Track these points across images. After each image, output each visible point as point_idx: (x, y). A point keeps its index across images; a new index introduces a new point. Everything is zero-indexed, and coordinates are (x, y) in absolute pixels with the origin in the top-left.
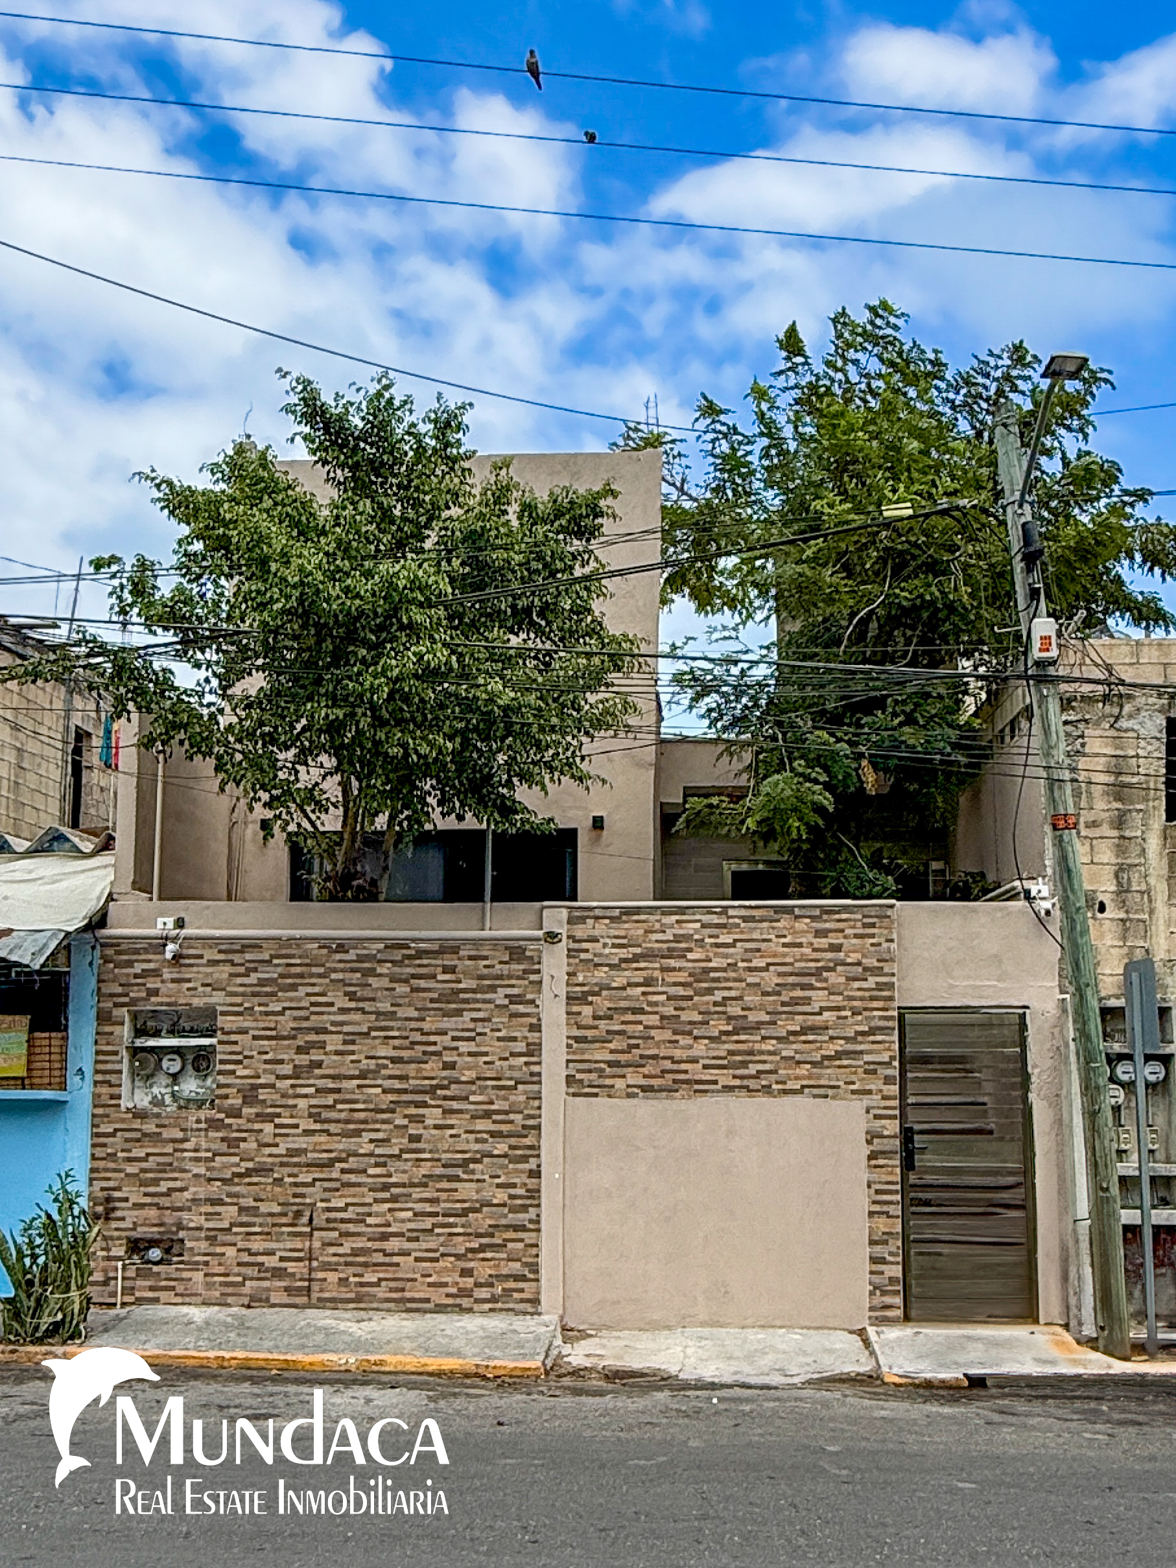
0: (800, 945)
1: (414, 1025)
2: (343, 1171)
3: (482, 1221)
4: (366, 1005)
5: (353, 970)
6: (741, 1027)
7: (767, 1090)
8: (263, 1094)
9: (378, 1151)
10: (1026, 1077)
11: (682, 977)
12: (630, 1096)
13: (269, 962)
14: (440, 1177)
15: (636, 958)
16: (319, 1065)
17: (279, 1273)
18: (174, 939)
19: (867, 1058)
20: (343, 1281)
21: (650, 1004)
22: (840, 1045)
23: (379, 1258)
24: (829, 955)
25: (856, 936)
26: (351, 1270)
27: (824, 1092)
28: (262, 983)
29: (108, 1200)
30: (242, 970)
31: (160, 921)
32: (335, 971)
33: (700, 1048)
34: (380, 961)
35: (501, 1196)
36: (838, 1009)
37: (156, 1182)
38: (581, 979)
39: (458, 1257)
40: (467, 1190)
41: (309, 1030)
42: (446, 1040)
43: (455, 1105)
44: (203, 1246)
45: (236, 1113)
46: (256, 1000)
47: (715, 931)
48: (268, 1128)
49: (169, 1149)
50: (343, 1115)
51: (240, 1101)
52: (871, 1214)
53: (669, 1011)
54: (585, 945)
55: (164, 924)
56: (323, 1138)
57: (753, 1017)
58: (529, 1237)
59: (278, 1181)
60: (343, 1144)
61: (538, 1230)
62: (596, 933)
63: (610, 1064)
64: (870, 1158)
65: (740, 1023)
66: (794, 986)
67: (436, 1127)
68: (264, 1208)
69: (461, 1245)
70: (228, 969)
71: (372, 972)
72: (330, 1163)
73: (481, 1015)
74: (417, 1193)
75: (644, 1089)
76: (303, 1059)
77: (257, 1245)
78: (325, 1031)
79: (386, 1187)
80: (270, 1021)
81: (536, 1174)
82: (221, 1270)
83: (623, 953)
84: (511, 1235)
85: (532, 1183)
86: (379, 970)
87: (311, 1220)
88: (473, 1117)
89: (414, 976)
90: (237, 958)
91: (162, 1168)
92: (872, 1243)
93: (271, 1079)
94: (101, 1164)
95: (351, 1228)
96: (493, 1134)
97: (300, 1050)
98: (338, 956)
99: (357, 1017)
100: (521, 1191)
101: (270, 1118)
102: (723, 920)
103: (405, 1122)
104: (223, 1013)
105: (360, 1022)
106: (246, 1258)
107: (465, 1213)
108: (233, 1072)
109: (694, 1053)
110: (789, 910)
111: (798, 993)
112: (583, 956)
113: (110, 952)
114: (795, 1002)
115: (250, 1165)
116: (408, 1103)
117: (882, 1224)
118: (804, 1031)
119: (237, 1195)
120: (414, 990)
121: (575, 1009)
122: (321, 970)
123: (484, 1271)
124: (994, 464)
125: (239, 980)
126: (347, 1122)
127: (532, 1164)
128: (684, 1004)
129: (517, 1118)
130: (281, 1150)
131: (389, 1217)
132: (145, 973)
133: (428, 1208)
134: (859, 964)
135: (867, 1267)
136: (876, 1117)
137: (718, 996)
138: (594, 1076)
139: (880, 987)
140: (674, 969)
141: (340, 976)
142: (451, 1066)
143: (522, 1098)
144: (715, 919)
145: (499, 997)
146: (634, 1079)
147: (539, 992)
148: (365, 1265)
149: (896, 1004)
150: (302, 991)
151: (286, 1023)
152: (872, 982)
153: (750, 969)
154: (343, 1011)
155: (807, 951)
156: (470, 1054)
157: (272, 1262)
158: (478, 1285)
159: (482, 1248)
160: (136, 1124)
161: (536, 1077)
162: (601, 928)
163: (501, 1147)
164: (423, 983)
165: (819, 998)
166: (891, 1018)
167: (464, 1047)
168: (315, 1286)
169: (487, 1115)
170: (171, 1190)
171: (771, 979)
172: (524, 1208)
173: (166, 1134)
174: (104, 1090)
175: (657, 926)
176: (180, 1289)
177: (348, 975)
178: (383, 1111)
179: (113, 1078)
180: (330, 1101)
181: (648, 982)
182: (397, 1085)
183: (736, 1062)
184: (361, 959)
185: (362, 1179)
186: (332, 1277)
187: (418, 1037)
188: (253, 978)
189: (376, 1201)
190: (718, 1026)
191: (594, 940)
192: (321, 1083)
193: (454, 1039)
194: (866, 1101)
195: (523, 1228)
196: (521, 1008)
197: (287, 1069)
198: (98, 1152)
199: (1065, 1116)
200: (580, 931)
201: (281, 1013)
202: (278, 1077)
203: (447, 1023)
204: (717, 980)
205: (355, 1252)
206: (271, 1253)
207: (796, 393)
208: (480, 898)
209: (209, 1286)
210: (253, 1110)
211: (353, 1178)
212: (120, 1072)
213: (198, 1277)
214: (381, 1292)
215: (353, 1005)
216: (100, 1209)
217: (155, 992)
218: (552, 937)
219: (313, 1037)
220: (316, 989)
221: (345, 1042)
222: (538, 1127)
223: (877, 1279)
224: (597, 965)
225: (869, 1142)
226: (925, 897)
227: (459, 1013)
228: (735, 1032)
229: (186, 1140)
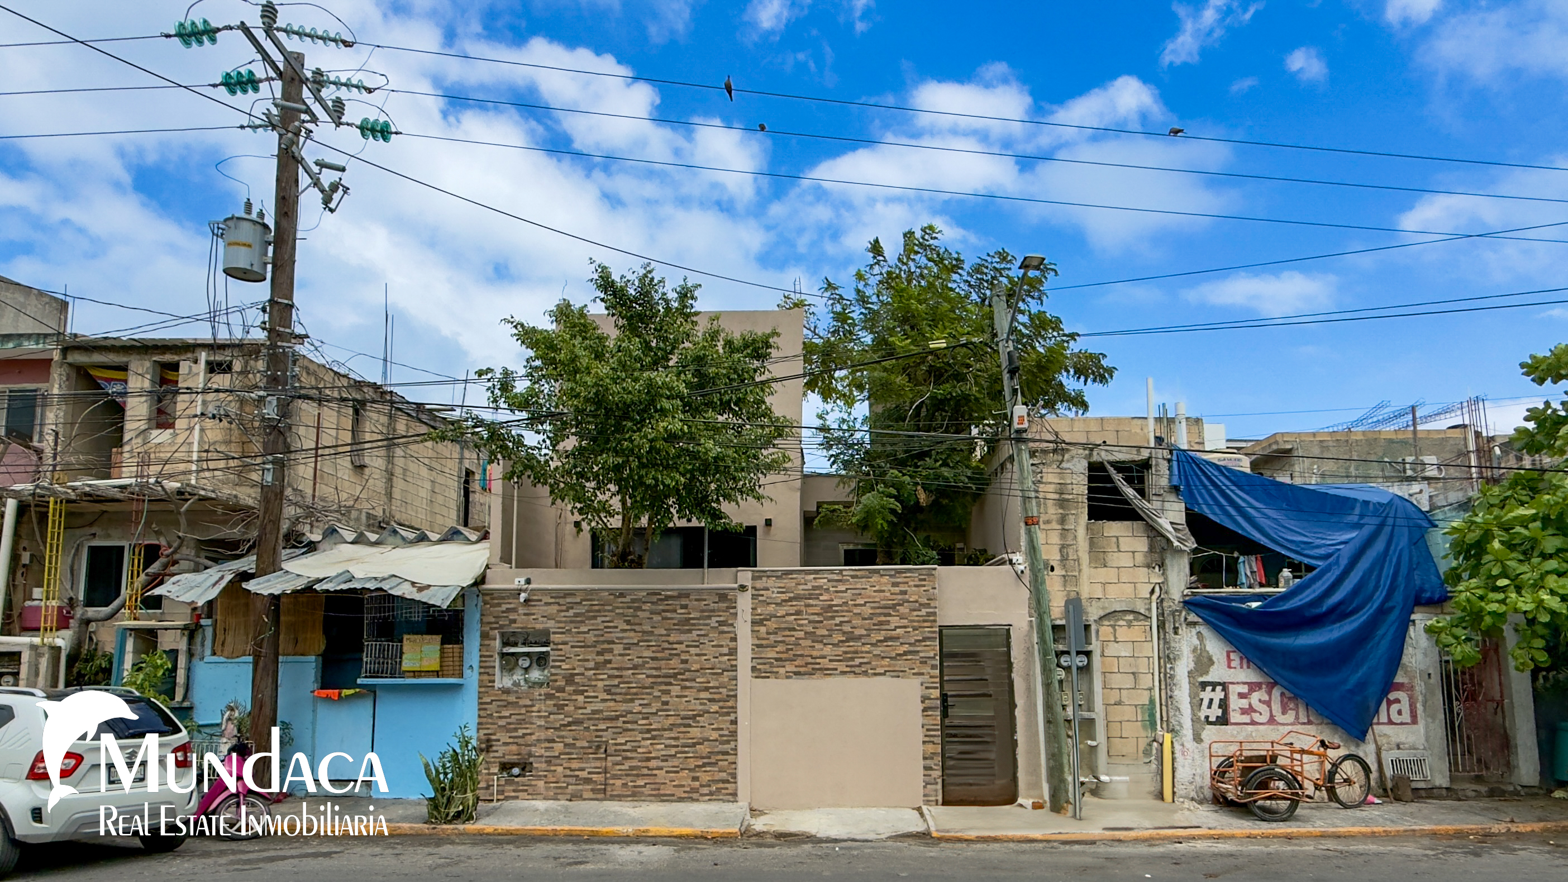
0: (883, 591)
1: (664, 638)
2: (624, 722)
3: (703, 749)
4: (637, 628)
5: (629, 608)
6: (851, 637)
7: (865, 673)
8: (577, 679)
9: (644, 711)
10: (1010, 665)
11: (817, 610)
12: (788, 677)
13: (580, 603)
14: (680, 725)
15: (790, 599)
16: (610, 662)
17: (587, 781)
18: (525, 591)
19: (922, 655)
20: (625, 785)
21: (799, 625)
22: (906, 648)
23: (645, 771)
24: (900, 597)
25: (916, 586)
26: (629, 778)
27: (897, 674)
28: (576, 615)
29: (488, 740)
30: (564, 608)
31: (517, 580)
32: (618, 608)
33: (828, 650)
34: (644, 602)
35: (715, 735)
36: (905, 627)
37: (516, 730)
38: (759, 611)
39: (690, 770)
40: (695, 732)
41: (604, 642)
42: (682, 647)
43: (688, 684)
44: (544, 766)
45: (561, 690)
46: (573, 625)
47: (835, 584)
48: (581, 698)
49: (523, 711)
50: (623, 691)
51: (563, 683)
52: (924, 742)
53: (810, 629)
54: (762, 592)
55: (519, 582)
56: (612, 704)
57: (857, 632)
58: (731, 758)
59: (587, 729)
60: (624, 707)
61: (736, 754)
62: (768, 585)
63: (777, 659)
64: (923, 711)
65: (850, 635)
66: (880, 614)
67: (677, 697)
68: (579, 744)
69: (692, 763)
70: (556, 607)
71: (639, 609)
72: (617, 718)
73: (702, 632)
74: (667, 734)
75: (796, 673)
76: (601, 659)
77: (575, 765)
78: (613, 643)
79: (649, 731)
80: (581, 637)
81: (734, 722)
82: (554, 780)
83: (784, 597)
84: (720, 757)
85: (732, 727)
86: (644, 608)
87: (606, 751)
88: (699, 691)
89: (664, 611)
90: (561, 601)
91: (520, 722)
92: (925, 758)
93: (582, 670)
94: (484, 720)
95: (629, 754)
96: (710, 700)
97: (599, 654)
98: (620, 600)
99: (632, 634)
100: (726, 732)
101: (582, 692)
102: (839, 577)
103: (659, 694)
104: (554, 633)
105: (633, 637)
106: (568, 773)
107: (694, 745)
108: (560, 667)
109: (824, 653)
110: (877, 571)
111: (883, 618)
112: (761, 598)
113: (487, 598)
114: (881, 623)
115: (570, 719)
116: (661, 683)
117: (930, 748)
118: (886, 640)
119: (563, 737)
120: (664, 619)
121: (756, 628)
122: (610, 608)
123: (705, 778)
124: (992, 318)
125: (563, 614)
126: (626, 694)
127: (732, 717)
128: (817, 625)
129: (724, 691)
130: (588, 711)
131: (651, 748)
132: (508, 610)
133: (673, 742)
134: (916, 601)
135: (922, 772)
136: (927, 688)
137: (838, 620)
138: (767, 667)
139: (929, 614)
140: (812, 606)
141: (621, 611)
142: (685, 662)
143: (726, 680)
144: (836, 577)
145: (713, 622)
146: (790, 667)
147: (736, 619)
148: (637, 775)
149: (938, 624)
150: (600, 619)
151: (591, 638)
152: (924, 612)
153: (856, 605)
154: (624, 631)
155: (888, 594)
156: (697, 655)
157: (583, 774)
158: (702, 786)
159: (704, 765)
160: (504, 697)
161: (734, 668)
162: (771, 582)
163: (714, 708)
164: (669, 615)
165: (895, 621)
166: (934, 632)
167: (693, 650)
168: (609, 788)
169: (707, 689)
170: (525, 735)
171: (867, 611)
172: (728, 742)
173: (522, 702)
174: (486, 677)
175: (803, 581)
176: (530, 791)
177: (626, 611)
178: (647, 688)
179: (490, 671)
180: (616, 682)
181: (798, 613)
182: (654, 672)
183: (847, 658)
184: (633, 601)
185: (635, 726)
186: (619, 783)
187: (666, 645)
188: (571, 613)
189: (643, 739)
190: (838, 637)
191: (767, 589)
192: (611, 672)
193: (687, 646)
194: (921, 679)
195: (727, 753)
196: (725, 628)
197: (591, 664)
198: (482, 713)
199: (1032, 686)
200: (759, 584)
201: (587, 632)
202: (586, 669)
203: (683, 637)
204: (837, 611)
205: (632, 768)
206: (582, 769)
207: (879, 278)
208: (702, 567)
209: (547, 789)
210: (572, 688)
211: (629, 726)
212: (494, 667)
213: (541, 784)
214: (646, 791)
215: (629, 627)
216: (483, 746)
217: (514, 621)
218: (743, 588)
219: (606, 646)
220: (608, 619)
221: (625, 649)
222: (735, 696)
223: (927, 779)
224: (769, 604)
225: (923, 702)
226: (953, 564)
227: (690, 631)
228: (847, 641)
229: (533, 706)
